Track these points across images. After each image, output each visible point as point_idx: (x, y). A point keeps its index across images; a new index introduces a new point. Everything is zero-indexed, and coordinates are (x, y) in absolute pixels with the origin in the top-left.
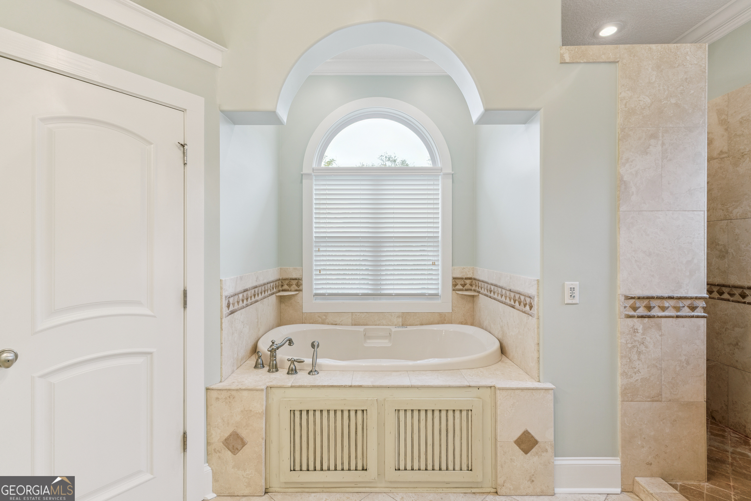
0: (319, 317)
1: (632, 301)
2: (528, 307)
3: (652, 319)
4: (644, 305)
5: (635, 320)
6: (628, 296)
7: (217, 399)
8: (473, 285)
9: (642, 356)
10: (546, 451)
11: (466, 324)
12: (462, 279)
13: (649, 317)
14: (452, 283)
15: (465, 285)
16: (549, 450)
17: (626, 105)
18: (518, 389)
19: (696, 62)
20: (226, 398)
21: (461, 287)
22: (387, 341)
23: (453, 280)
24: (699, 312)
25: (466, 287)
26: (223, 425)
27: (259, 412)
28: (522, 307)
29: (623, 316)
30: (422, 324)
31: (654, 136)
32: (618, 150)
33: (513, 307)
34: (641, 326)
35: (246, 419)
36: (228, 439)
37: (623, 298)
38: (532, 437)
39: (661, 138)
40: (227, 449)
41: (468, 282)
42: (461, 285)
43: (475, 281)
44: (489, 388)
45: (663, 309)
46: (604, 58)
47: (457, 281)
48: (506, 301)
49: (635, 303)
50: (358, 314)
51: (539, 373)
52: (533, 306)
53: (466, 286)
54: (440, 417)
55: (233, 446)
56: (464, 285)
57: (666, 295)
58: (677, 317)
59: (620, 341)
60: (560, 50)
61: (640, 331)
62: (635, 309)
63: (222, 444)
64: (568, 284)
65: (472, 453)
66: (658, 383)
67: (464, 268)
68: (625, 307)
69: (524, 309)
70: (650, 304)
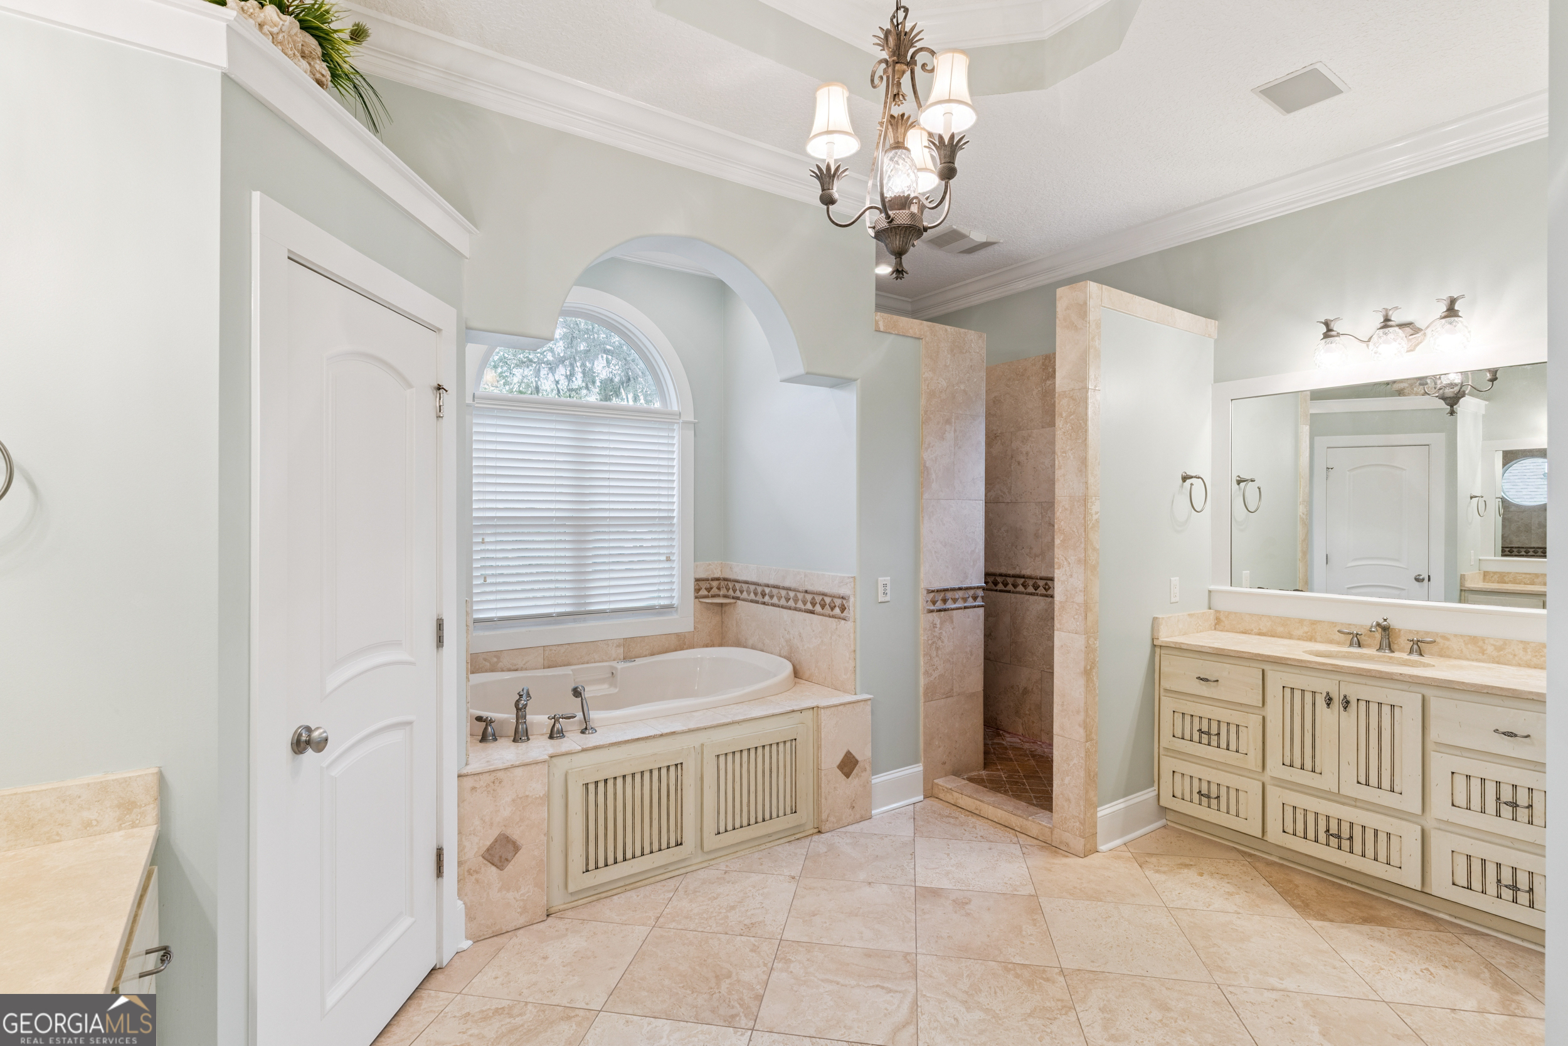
0: (485, 660)
1: (932, 595)
2: (837, 611)
3: (946, 612)
4: (940, 598)
5: (935, 614)
6: (930, 590)
7: (474, 789)
8: (721, 589)
9: (940, 652)
10: (865, 770)
11: (713, 646)
12: (707, 580)
13: (945, 610)
14: (695, 586)
15: (711, 588)
16: (868, 768)
17: (928, 386)
18: (841, 705)
19: (978, 351)
20: (488, 786)
21: (706, 593)
22: (605, 686)
23: (696, 583)
24: (979, 602)
25: (712, 592)
26: (484, 828)
27: (540, 796)
28: (827, 610)
29: (925, 612)
30: (652, 654)
31: (948, 422)
32: (922, 433)
33: (812, 612)
34: (939, 621)
35: (520, 811)
36: (492, 848)
37: (926, 592)
38: (854, 757)
39: (953, 424)
40: (490, 865)
41: (715, 584)
42: (706, 589)
43: (726, 583)
44: (811, 710)
45: (955, 600)
46: (911, 333)
47: (700, 584)
48: (797, 606)
49: (934, 596)
50: (554, 648)
51: (855, 685)
52: (847, 608)
53: (712, 590)
54: (764, 755)
55: (501, 857)
56: (709, 590)
57: (957, 586)
58: (965, 608)
59: (923, 638)
60: (876, 316)
61: (938, 626)
62: (934, 603)
63: (481, 858)
64: (882, 580)
65: (796, 792)
66: (951, 678)
67: (710, 564)
68: (927, 602)
69: (832, 613)
70: (945, 597)
